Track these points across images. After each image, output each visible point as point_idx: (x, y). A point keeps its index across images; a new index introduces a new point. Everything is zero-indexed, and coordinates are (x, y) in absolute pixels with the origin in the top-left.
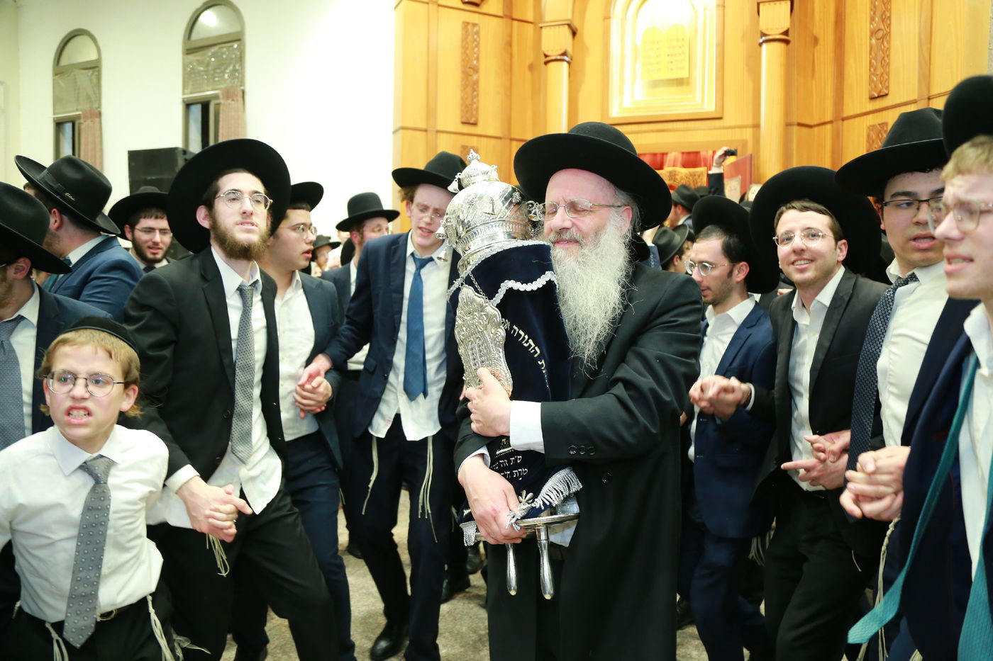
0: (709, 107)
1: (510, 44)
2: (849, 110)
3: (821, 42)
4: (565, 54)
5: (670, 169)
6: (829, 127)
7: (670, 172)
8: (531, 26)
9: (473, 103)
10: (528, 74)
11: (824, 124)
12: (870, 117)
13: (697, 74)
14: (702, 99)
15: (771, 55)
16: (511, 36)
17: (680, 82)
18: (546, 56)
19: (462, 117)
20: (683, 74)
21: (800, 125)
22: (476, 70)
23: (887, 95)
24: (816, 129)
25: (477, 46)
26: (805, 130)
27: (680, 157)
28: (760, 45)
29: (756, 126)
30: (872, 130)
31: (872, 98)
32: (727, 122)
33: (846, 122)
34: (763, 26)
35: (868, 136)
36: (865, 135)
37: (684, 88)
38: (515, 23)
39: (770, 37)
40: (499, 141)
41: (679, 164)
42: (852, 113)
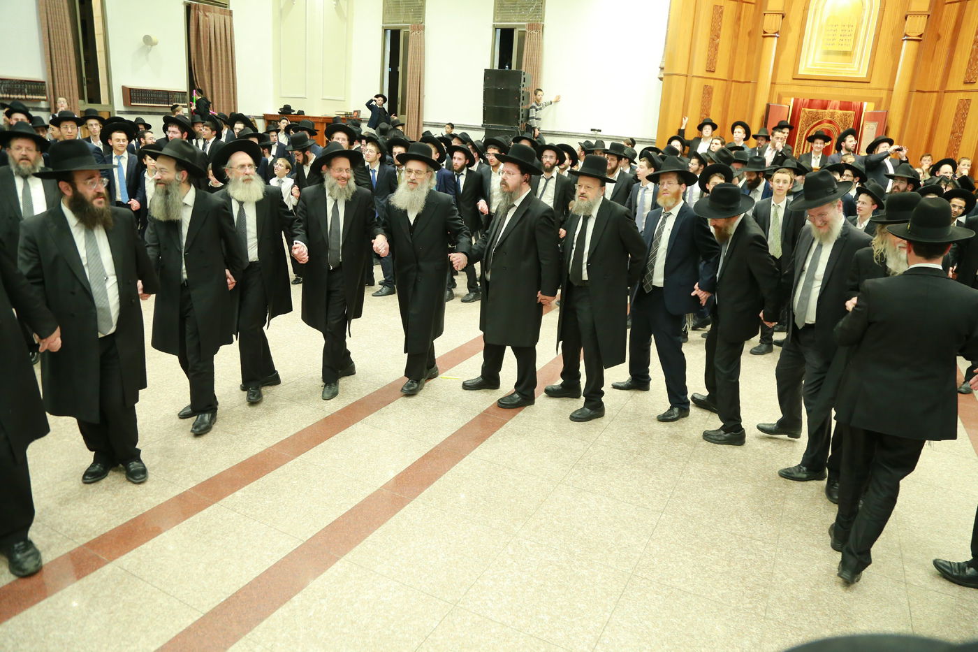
0: (863, 74)
1: (739, 19)
2: (950, 87)
3: (942, 40)
4: (777, 33)
5: (832, 111)
6: (935, 94)
7: (832, 113)
8: (753, 5)
9: (714, 58)
10: (747, 37)
11: (933, 92)
12: (962, 94)
13: (858, 50)
14: (858, 69)
15: (907, 49)
16: (740, 14)
17: (845, 53)
18: (765, 32)
19: (707, 67)
20: (848, 49)
21: (918, 91)
22: (718, 37)
23: (975, 83)
24: (927, 94)
25: (721, 21)
26: (920, 94)
27: (839, 104)
28: (903, 40)
29: (891, 90)
30: (961, 102)
31: (966, 83)
32: (873, 85)
33: (946, 94)
34: (906, 30)
35: (958, 105)
36: (956, 104)
37: (847, 58)
38: (744, 4)
39: (910, 38)
40: (725, 82)
41: (838, 107)
42: (951, 89)
